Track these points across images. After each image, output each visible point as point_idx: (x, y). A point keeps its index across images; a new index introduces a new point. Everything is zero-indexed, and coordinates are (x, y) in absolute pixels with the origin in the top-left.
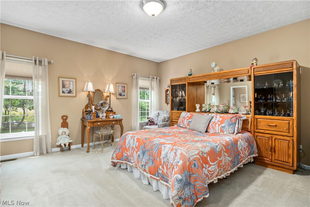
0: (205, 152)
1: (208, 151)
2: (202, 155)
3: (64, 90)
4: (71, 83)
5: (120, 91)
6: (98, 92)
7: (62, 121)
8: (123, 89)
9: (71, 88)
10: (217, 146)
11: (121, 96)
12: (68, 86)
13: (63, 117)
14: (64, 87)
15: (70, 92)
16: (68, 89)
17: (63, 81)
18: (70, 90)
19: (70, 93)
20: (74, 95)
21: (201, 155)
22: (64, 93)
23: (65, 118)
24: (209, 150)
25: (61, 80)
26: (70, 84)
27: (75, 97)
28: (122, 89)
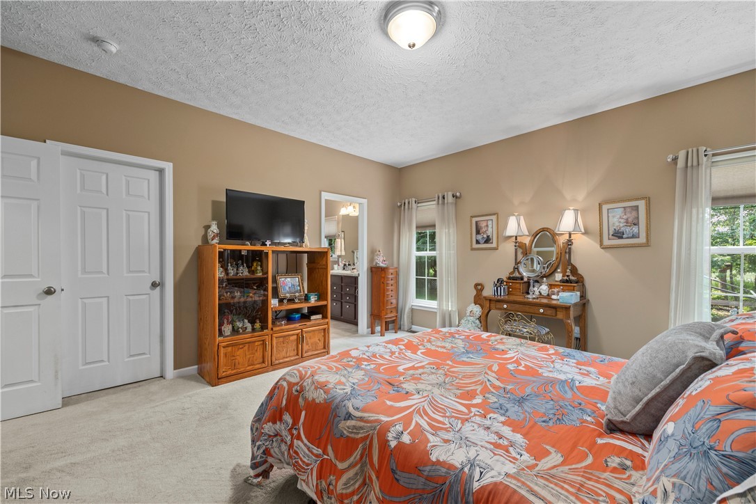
0: (307, 395)
1: (314, 400)
2: (296, 393)
3: (479, 237)
4: (490, 223)
5: (617, 224)
6: (545, 235)
7: (474, 292)
8: (631, 216)
9: (489, 233)
10: (349, 416)
11: (621, 238)
12: (484, 230)
13: (476, 285)
14: (478, 232)
15: (488, 240)
16: (485, 236)
17: (477, 222)
18: (488, 237)
19: (487, 243)
20: (494, 245)
21: (294, 392)
22: (479, 243)
23: (479, 287)
24: (317, 401)
25: (474, 220)
26: (487, 226)
27: (496, 249)
28: (625, 217)
